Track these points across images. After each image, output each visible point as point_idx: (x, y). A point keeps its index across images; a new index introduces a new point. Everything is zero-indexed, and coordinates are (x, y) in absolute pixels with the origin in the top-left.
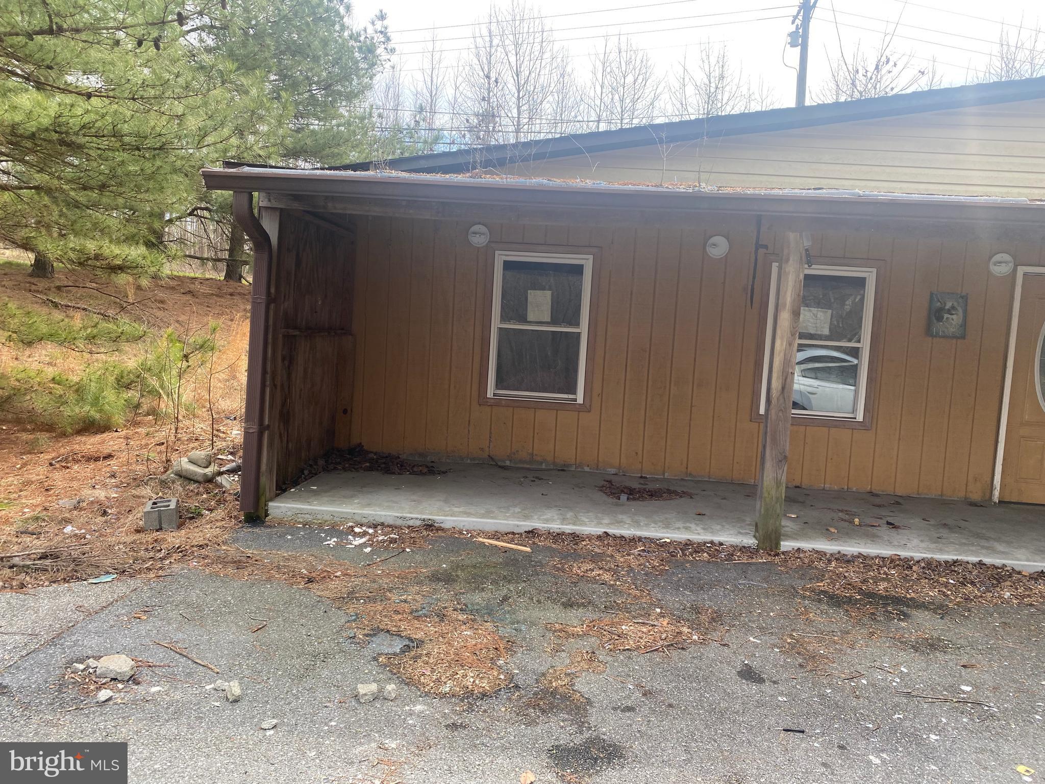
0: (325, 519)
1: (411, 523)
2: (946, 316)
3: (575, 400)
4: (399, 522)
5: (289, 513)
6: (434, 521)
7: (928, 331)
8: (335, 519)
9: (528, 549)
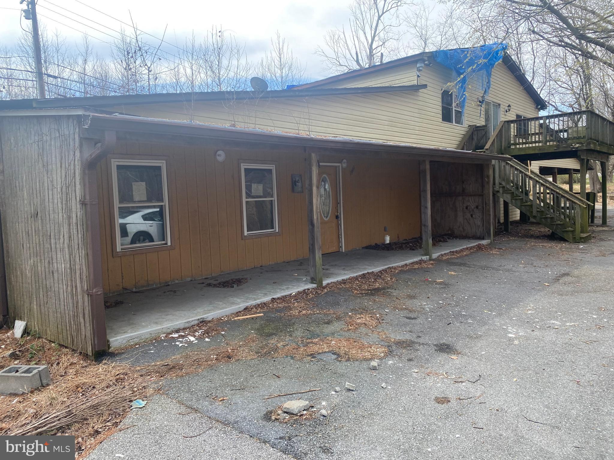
0: (146, 337)
1: (193, 323)
2: (297, 184)
3: (166, 244)
4: (187, 325)
5: (124, 342)
6: (203, 318)
7: (293, 190)
8: (152, 335)
9: (262, 314)
